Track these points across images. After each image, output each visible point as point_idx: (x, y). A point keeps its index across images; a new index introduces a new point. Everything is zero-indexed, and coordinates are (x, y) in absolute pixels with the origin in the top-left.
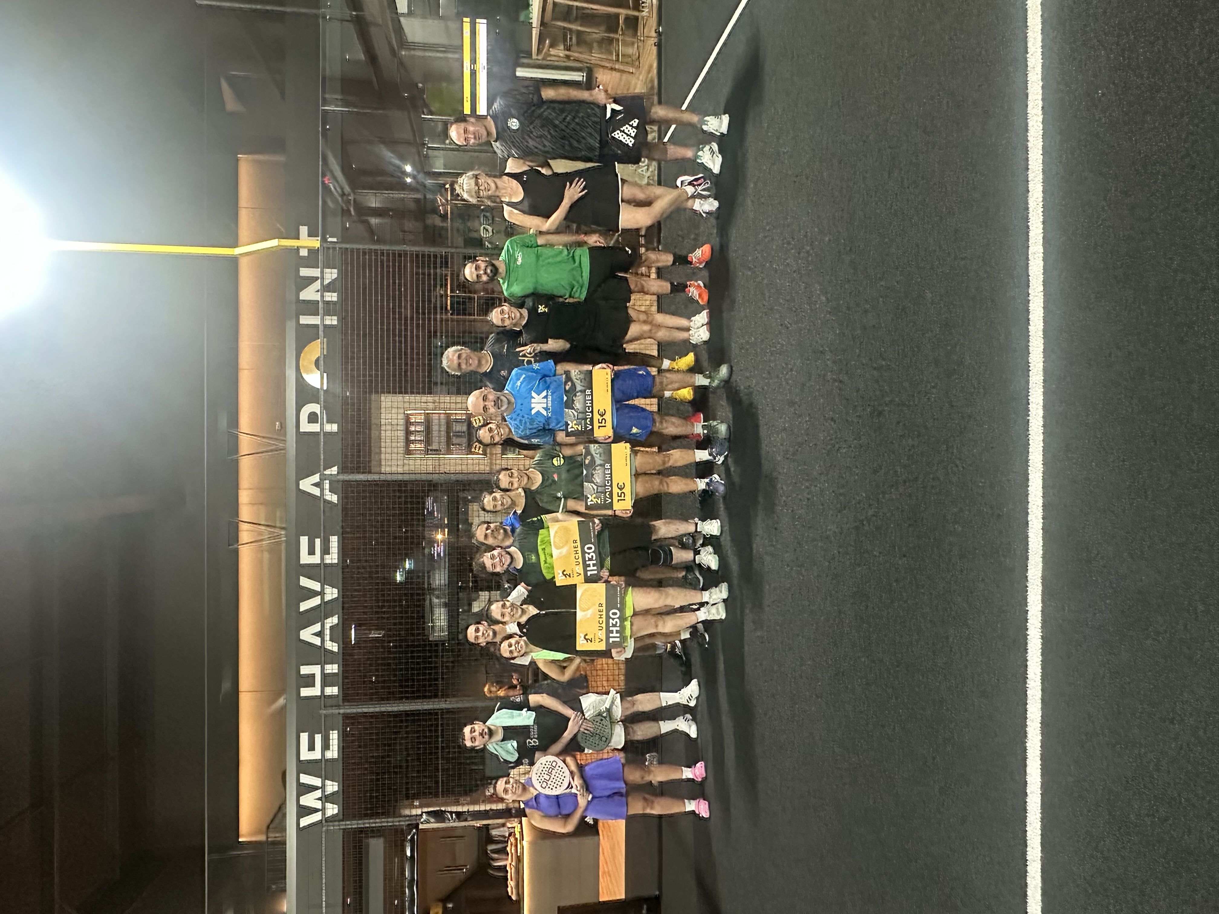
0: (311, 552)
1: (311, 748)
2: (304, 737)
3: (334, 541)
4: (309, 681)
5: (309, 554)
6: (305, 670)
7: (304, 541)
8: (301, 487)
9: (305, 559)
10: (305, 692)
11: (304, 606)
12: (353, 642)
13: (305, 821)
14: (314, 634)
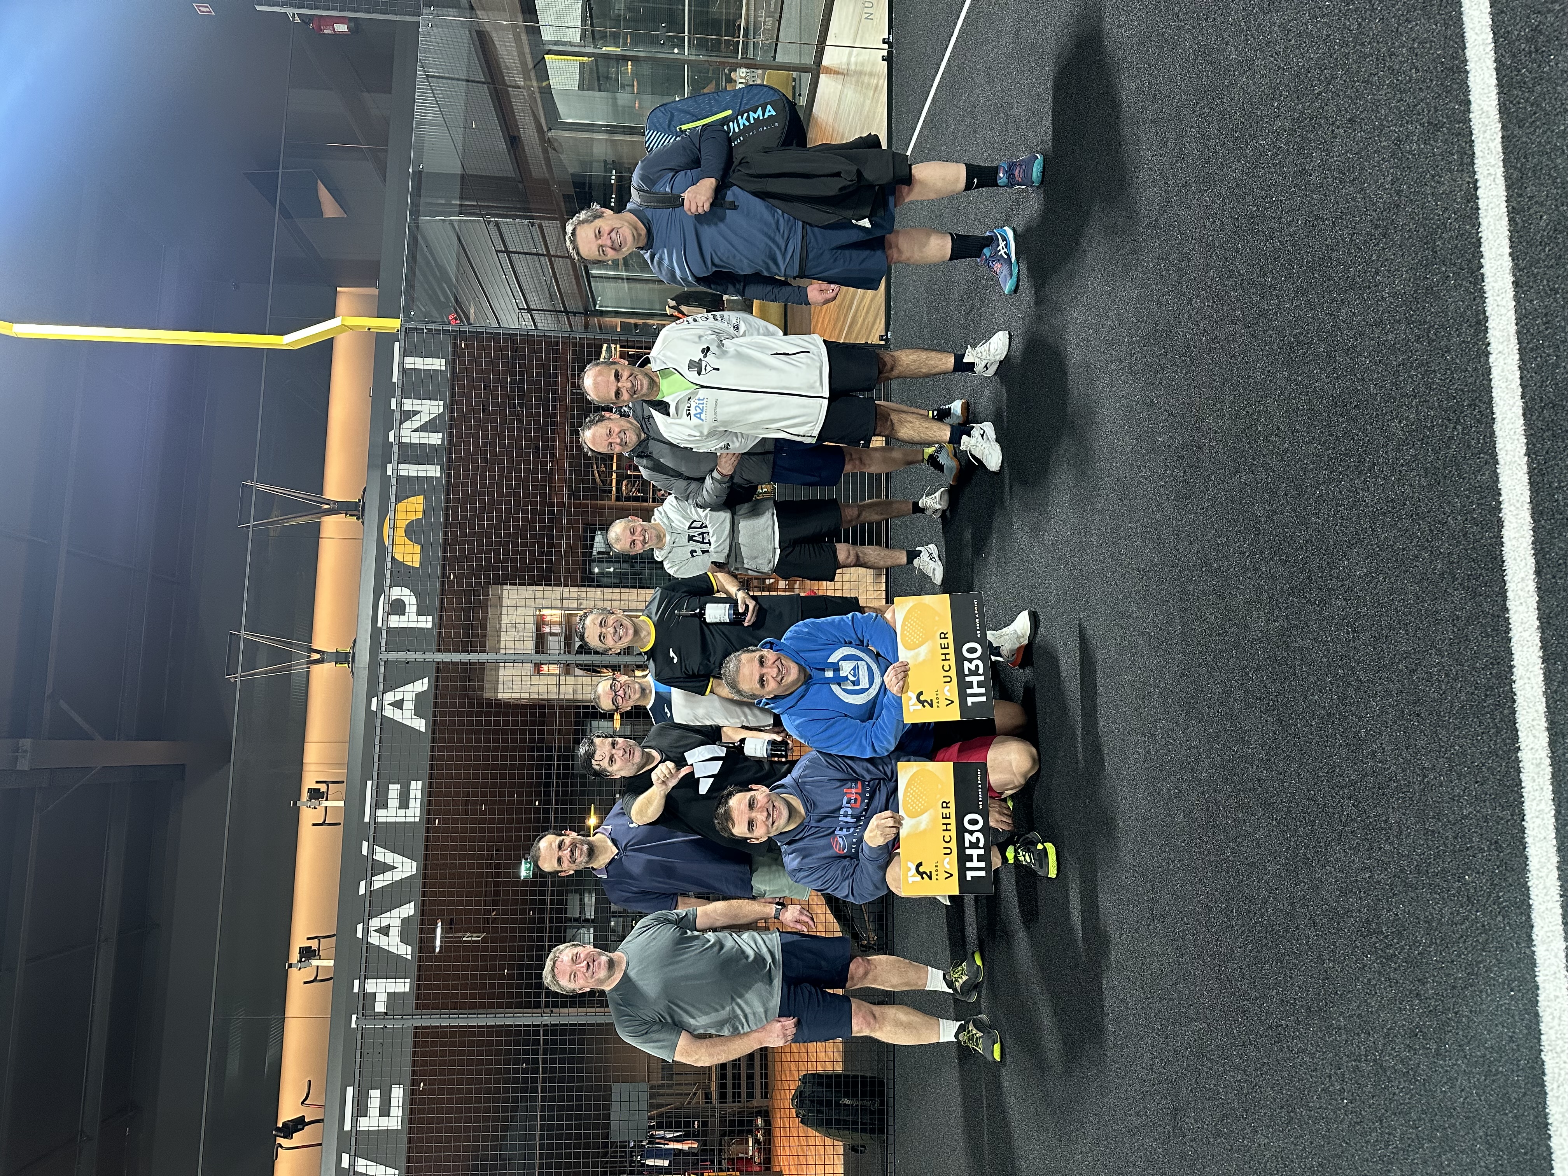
0: (381, 804)
1: (362, 1111)
3: (416, 788)
8: (373, 708)
12: (438, 949)
14: (377, 931)
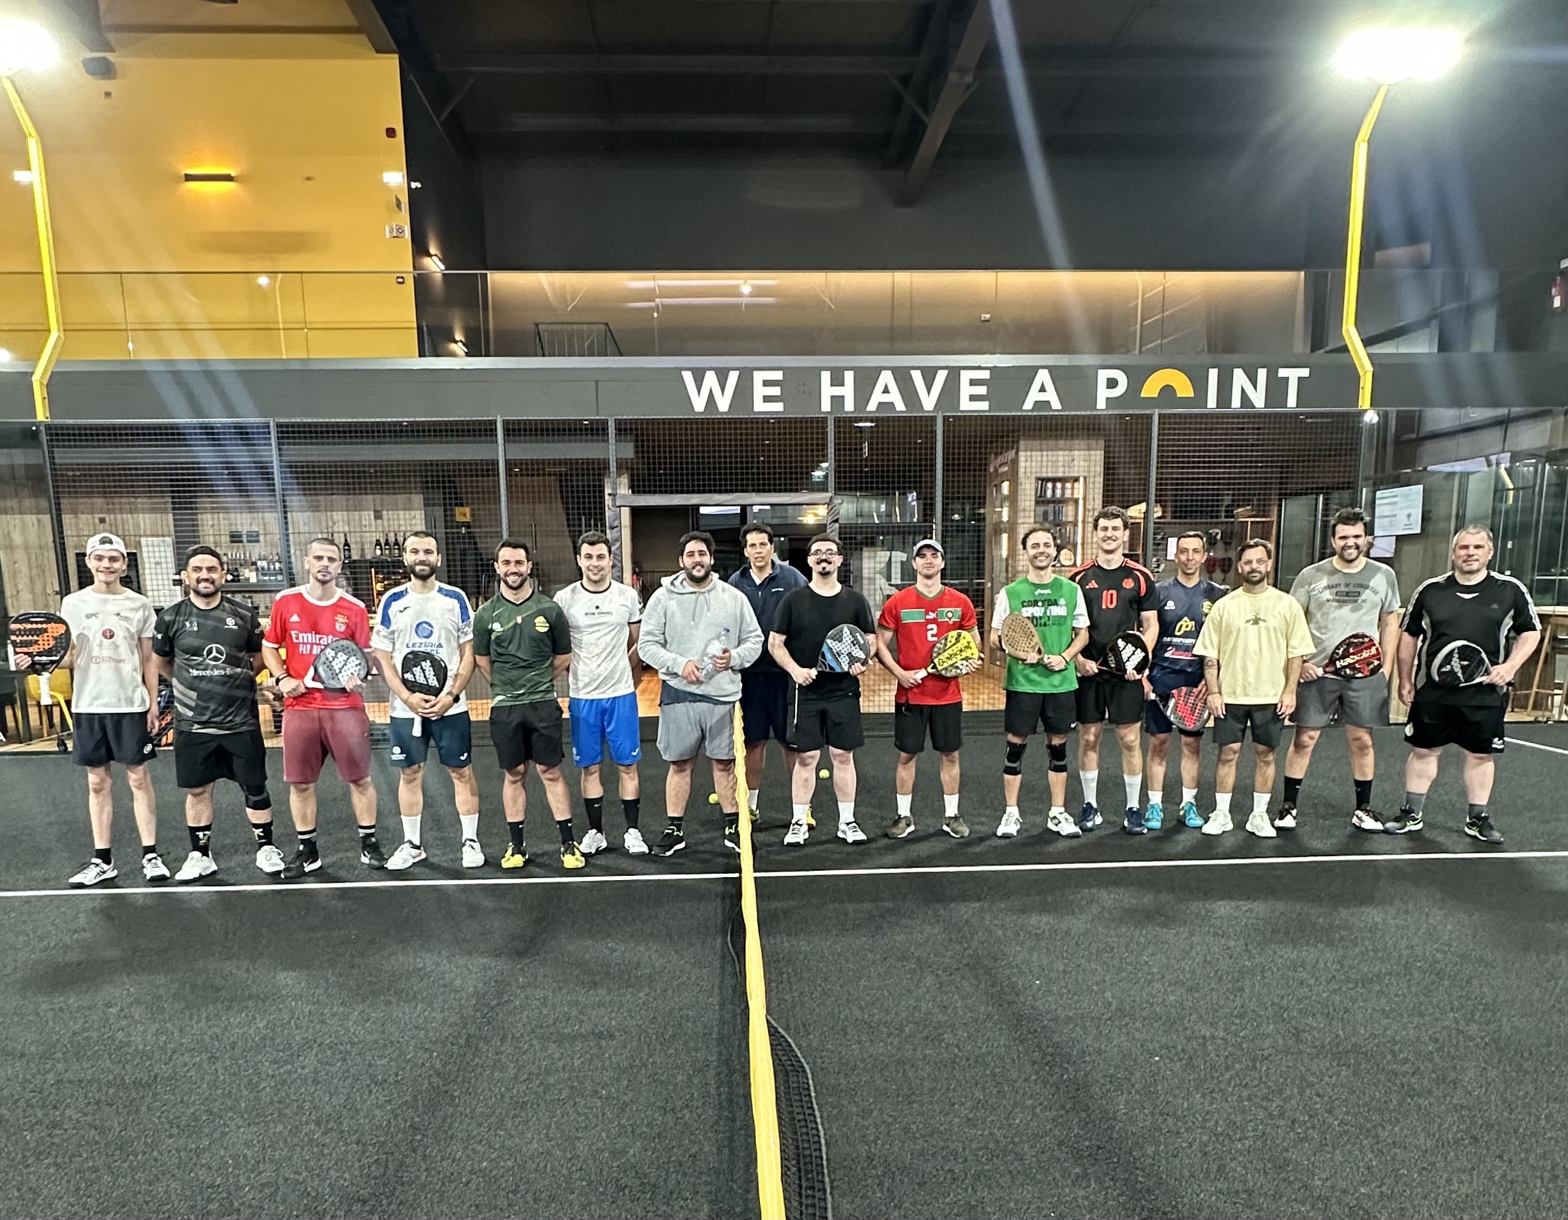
0: (973, 382)
1: (766, 383)
2: (778, 375)
3: (984, 406)
4: (837, 381)
5: (970, 380)
6: (849, 376)
7: (986, 375)
8: (1040, 371)
9: (965, 376)
10: (826, 376)
11: (917, 376)
13: (688, 376)
14: (886, 385)
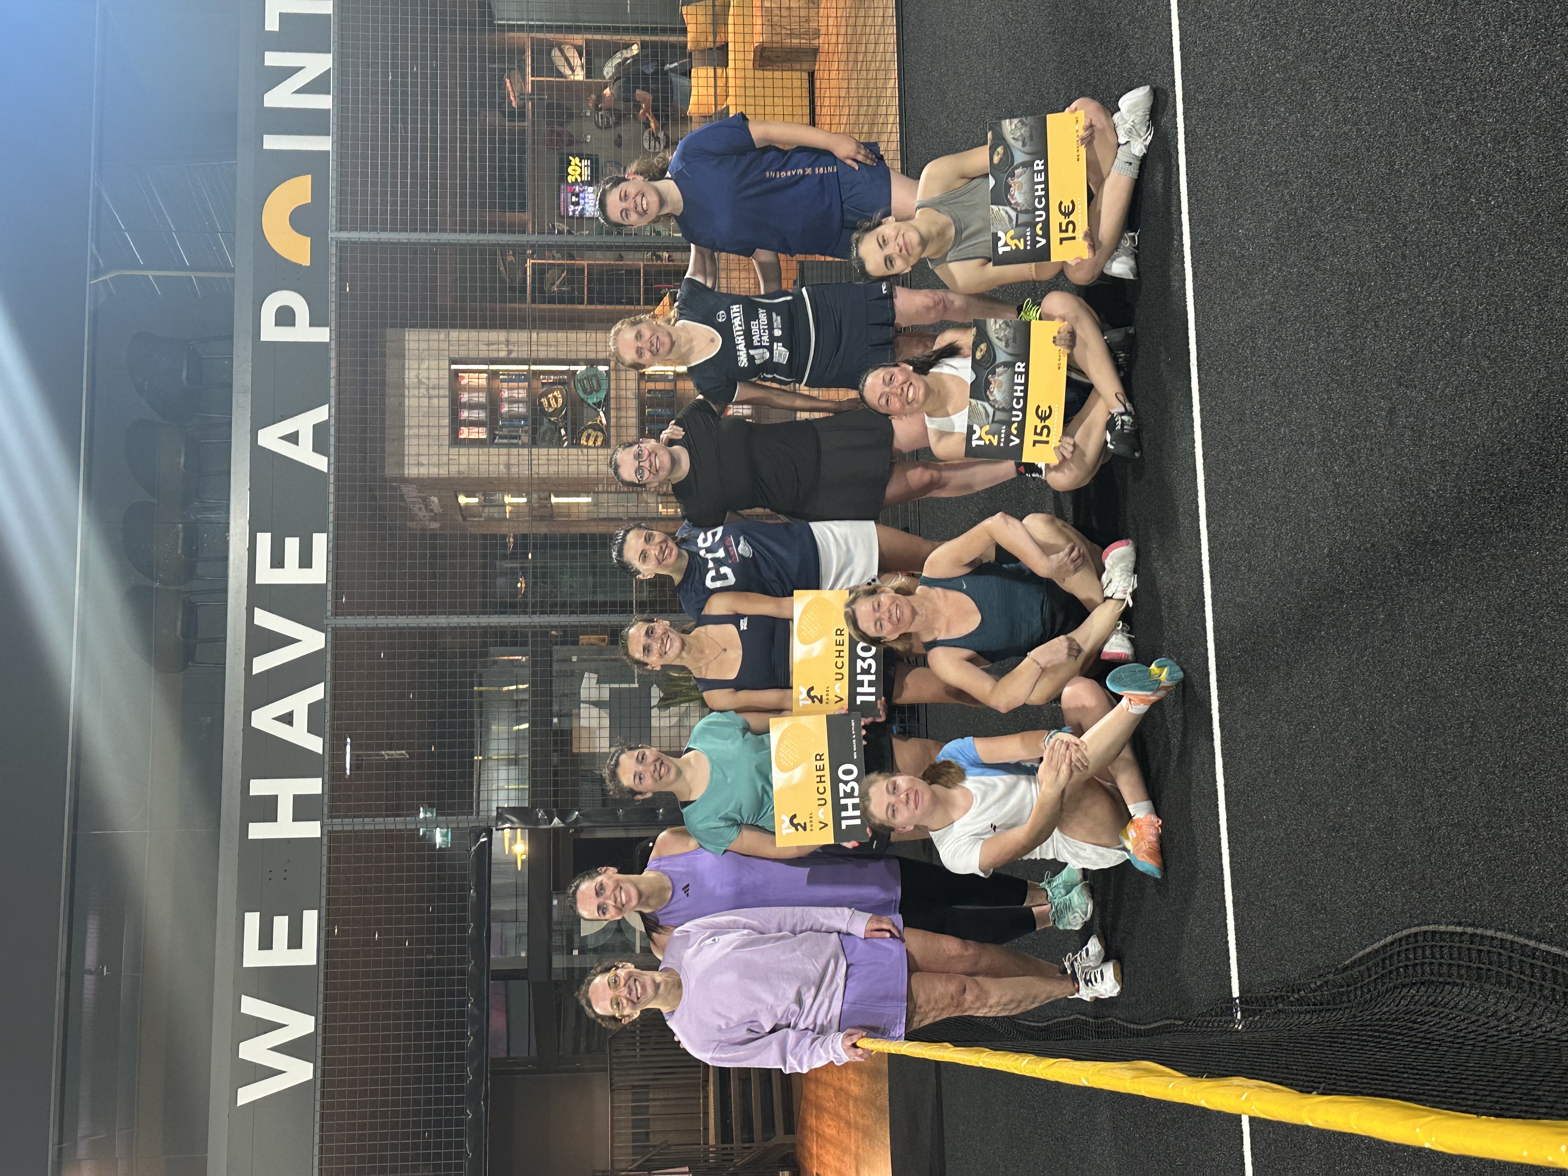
0: (278, 561)
1: (266, 943)
2: (252, 921)
3: (320, 542)
4: (267, 809)
5: (273, 566)
6: (259, 787)
7: (264, 540)
8: (260, 443)
9: (266, 575)
10: (258, 831)
11: (262, 664)
12: (348, 772)
13: (247, 1095)
14: (277, 719)
